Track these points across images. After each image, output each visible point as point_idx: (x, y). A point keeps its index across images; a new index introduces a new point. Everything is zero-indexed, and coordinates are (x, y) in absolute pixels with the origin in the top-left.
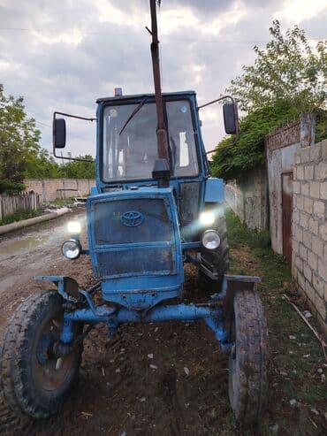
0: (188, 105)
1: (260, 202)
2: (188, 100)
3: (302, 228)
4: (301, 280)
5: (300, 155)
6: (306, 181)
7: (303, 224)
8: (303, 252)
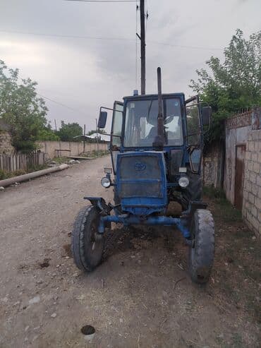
0: (179, 101)
1: (217, 165)
2: (179, 98)
3: (251, 182)
4: (249, 216)
5: (251, 135)
6: (255, 152)
7: (253, 180)
8: (252, 198)
